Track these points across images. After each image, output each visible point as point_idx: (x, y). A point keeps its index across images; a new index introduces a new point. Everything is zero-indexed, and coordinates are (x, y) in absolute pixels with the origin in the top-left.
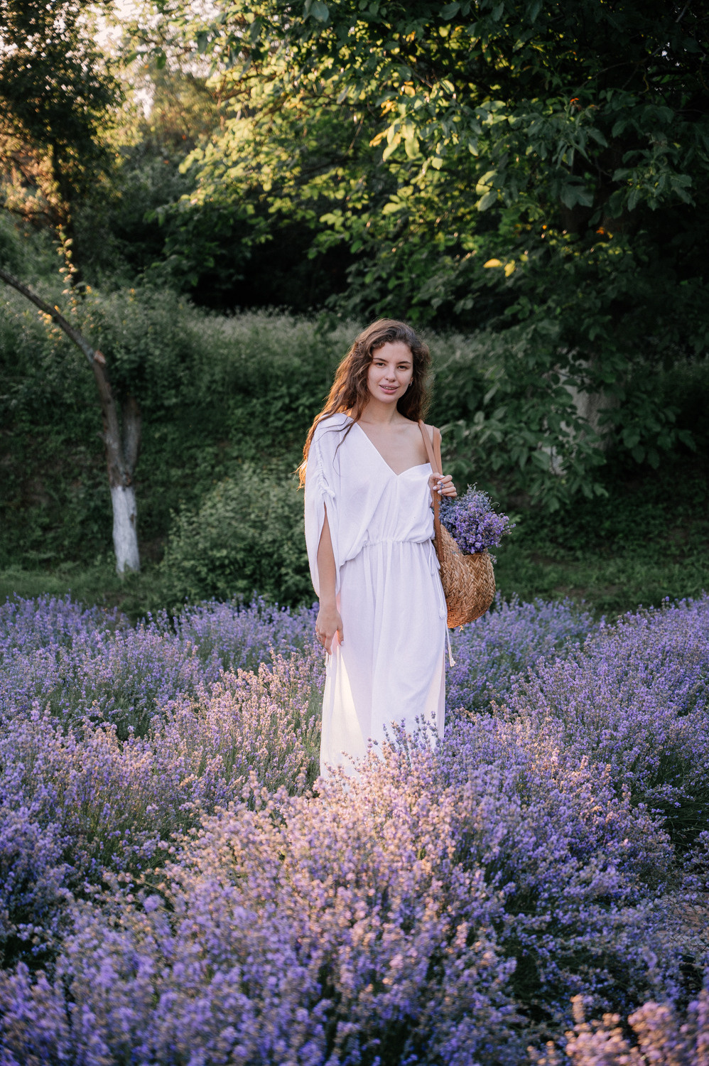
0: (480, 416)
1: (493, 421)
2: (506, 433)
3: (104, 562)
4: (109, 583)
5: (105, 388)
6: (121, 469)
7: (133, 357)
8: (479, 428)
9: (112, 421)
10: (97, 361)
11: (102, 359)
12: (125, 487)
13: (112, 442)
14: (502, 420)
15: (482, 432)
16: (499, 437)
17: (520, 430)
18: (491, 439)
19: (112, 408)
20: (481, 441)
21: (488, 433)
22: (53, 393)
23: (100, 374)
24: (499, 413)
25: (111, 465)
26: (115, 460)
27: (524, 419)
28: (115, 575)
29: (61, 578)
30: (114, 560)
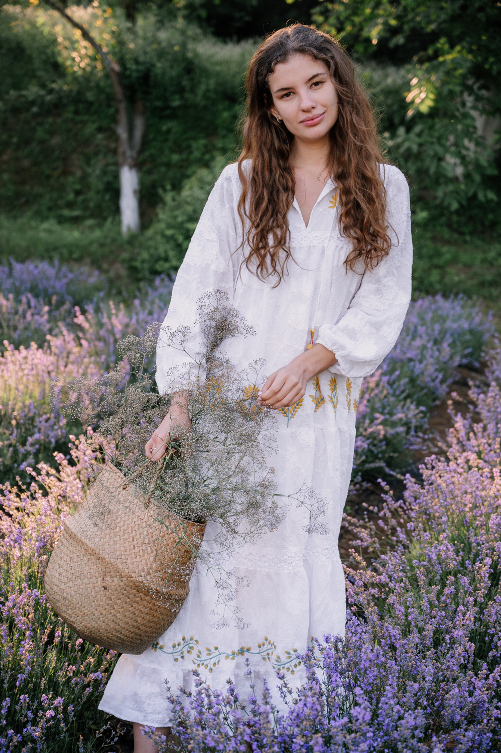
0: (401, 131)
1: (412, 135)
2: (420, 145)
3: (112, 222)
4: (114, 240)
5: (118, 91)
6: (128, 153)
7: (141, 68)
8: (399, 140)
9: (123, 118)
10: (113, 70)
11: (117, 68)
12: (131, 167)
13: (122, 132)
14: (419, 135)
15: (403, 142)
16: (415, 148)
17: (432, 143)
18: (409, 150)
19: (122, 107)
20: (402, 150)
21: (407, 145)
22: (79, 92)
23: (114, 80)
24: (417, 129)
25: (120, 150)
26: (124, 147)
27: (436, 134)
28: (119, 233)
29: (82, 233)
30: (119, 223)
